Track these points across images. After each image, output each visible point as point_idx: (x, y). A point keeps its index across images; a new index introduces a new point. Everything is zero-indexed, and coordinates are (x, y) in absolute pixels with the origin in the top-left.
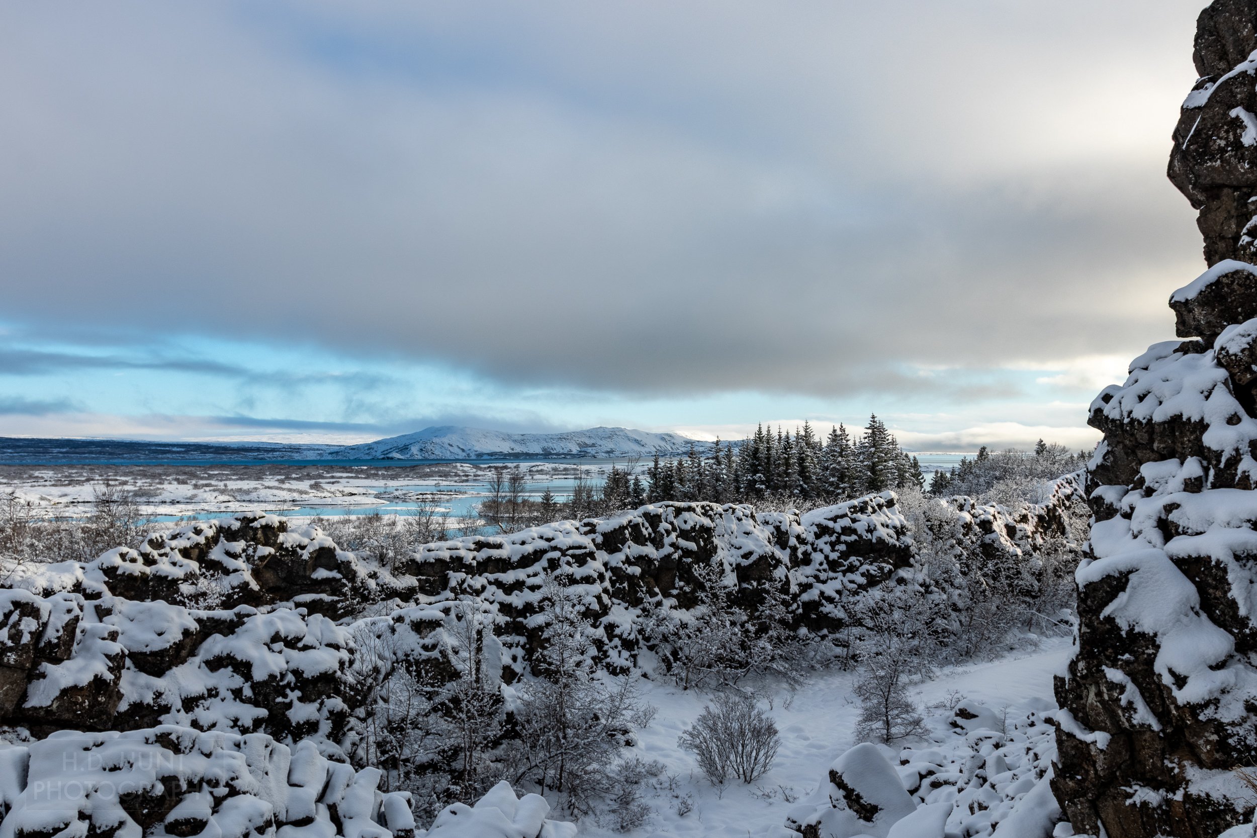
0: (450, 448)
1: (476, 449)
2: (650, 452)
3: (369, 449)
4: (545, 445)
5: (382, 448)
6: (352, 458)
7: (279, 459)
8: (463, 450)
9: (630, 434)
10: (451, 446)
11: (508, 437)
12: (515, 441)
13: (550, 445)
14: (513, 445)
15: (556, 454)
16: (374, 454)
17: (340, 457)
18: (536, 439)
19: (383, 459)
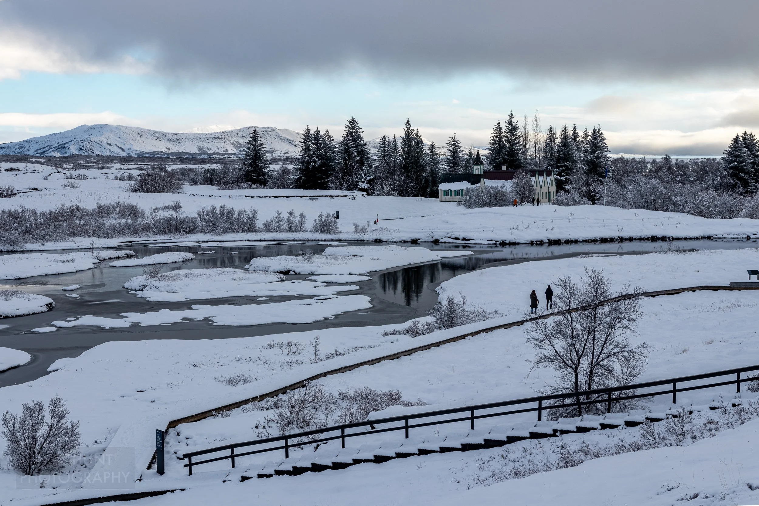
0: (109, 147)
1: (136, 148)
4: (201, 144)
8: (123, 150)
9: (281, 134)
10: (110, 145)
11: (161, 136)
12: (170, 140)
13: (205, 144)
14: (169, 145)
18: (192, 138)
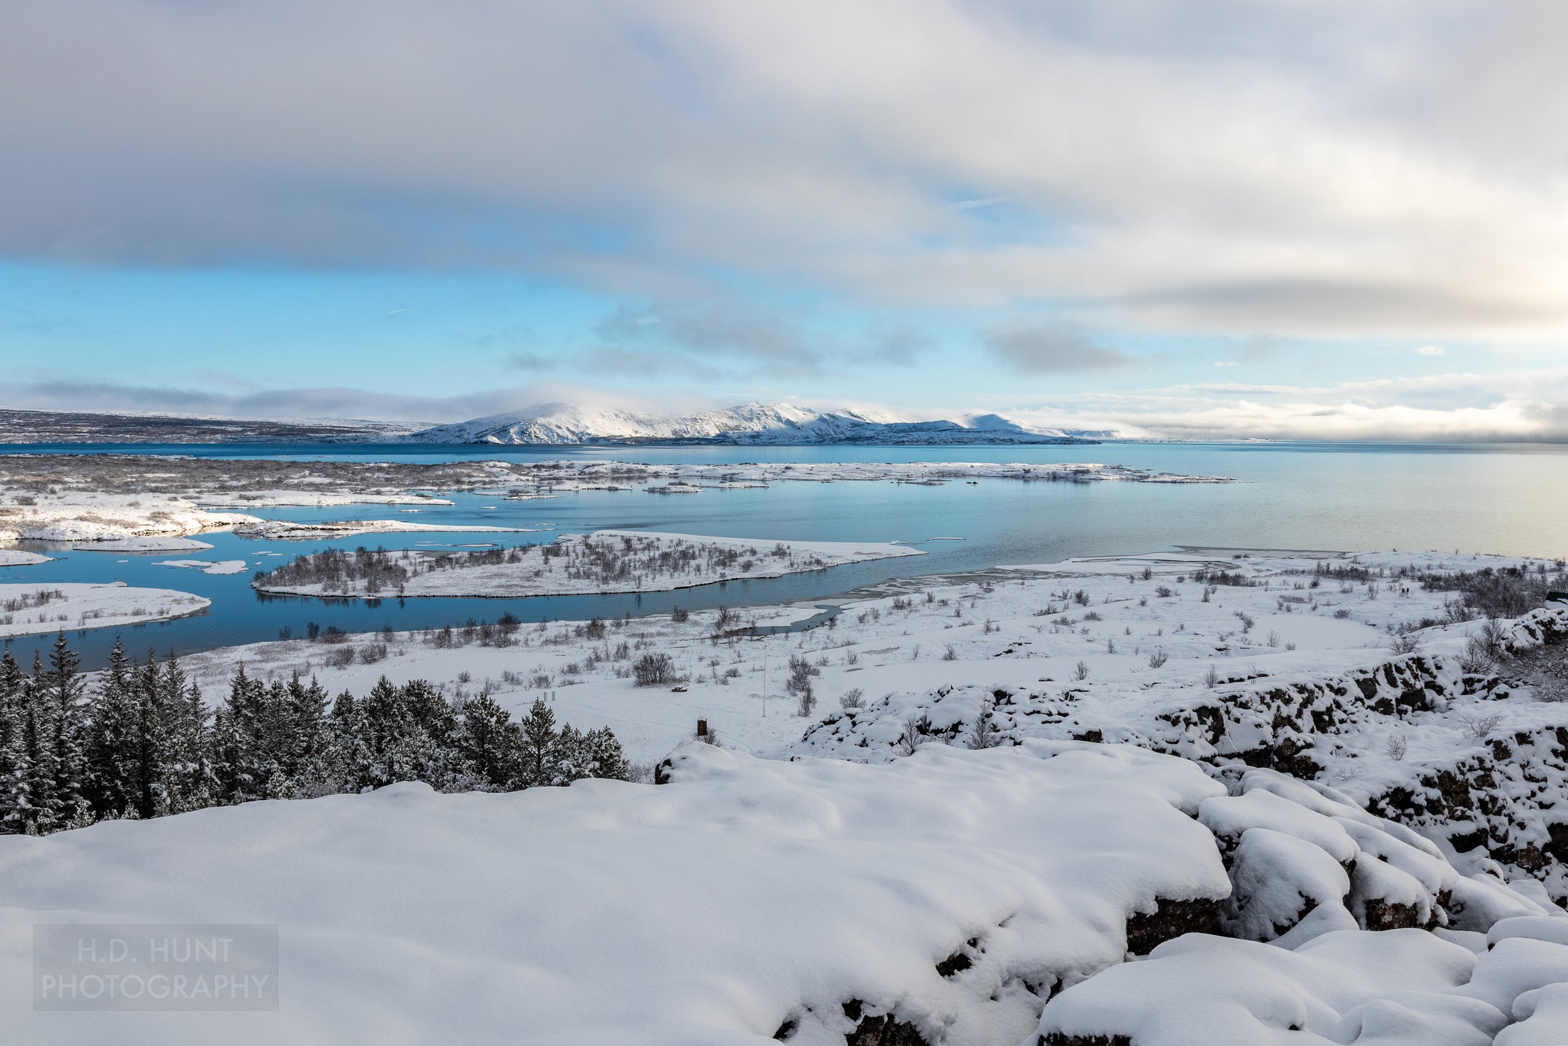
2: (807, 437)
3: (460, 431)
5: (475, 430)
6: (439, 442)
7: (351, 442)
15: (689, 439)
16: (466, 436)
17: (425, 441)
19: (476, 443)
